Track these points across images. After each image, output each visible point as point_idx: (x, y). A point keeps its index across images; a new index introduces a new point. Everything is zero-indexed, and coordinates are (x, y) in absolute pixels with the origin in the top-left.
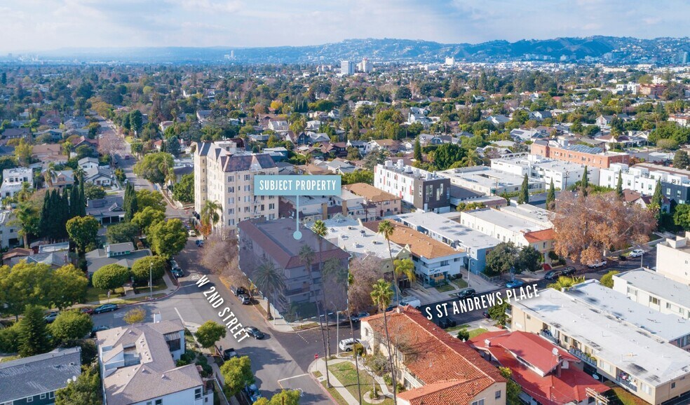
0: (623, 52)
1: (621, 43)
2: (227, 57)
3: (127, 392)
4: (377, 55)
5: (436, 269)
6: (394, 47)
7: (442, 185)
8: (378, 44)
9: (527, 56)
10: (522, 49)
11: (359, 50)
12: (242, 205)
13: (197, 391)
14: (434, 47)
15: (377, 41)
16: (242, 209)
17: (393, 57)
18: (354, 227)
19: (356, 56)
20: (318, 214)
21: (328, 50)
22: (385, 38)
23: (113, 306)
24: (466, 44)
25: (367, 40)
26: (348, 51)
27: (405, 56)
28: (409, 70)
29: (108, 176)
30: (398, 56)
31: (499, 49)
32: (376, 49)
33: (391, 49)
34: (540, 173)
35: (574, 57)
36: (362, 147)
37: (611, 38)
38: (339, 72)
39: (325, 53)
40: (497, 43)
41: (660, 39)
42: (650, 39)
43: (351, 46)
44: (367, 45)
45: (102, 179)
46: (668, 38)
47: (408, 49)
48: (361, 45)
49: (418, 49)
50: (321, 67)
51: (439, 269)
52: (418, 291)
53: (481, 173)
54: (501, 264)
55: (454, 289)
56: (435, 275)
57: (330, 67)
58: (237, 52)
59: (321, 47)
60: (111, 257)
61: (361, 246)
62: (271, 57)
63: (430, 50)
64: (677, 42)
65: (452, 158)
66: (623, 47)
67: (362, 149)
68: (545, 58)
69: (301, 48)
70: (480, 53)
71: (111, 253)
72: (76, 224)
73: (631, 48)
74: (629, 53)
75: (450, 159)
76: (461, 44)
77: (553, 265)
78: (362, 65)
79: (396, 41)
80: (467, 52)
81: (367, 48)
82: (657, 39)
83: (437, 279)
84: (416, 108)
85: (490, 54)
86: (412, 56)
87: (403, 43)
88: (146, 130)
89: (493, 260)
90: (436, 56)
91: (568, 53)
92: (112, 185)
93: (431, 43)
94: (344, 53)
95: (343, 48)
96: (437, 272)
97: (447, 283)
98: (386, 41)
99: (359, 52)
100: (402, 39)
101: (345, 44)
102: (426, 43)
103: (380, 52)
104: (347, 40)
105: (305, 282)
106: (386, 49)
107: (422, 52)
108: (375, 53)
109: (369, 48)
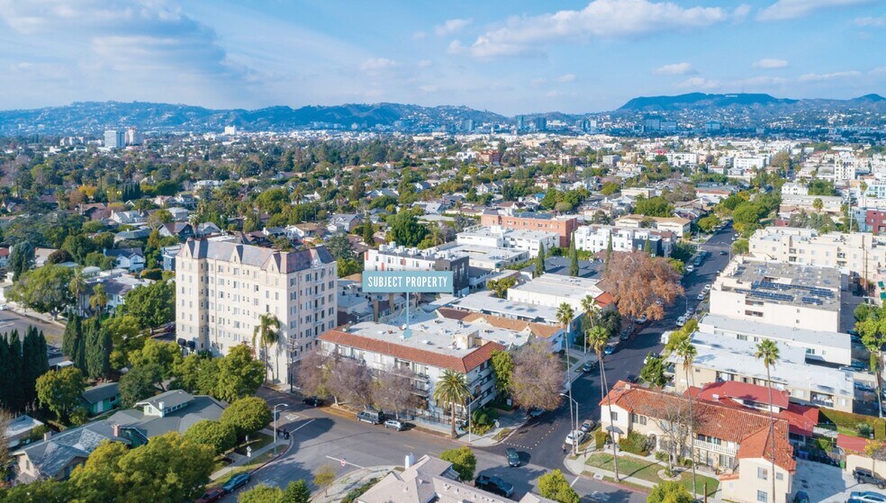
0: (411, 120)
1: (407, 111)
6: (149, 113)
7: (463, 264)
8: (125, 108)
9: (316, 125)
10: (308, 116)
11: (99, 116)
14: (202, 114)
15: (124, 105)
17: (149, 125)
19: (95, 124)
21: (50, 115)
22: (135, 102)
24: (241, 110)
25: (109, 103)
26: (81, 118)
27: (164, 124)
30: (156, 125)
31: (281, 116)
32: (124, 114)
33: (144, 115)
34: (512, 243)
35: (365, 125)
37: (397, 105)
39: (46, 120)
40: (278, 108)
41: (441, 107)
42: (432, 107)
43: (85, 111)
44: (109, 109)
46: (448, 106)
47: (167, 116)
48: (100, 110)
49: (180, 115)
59: (37, 113)
63: (198, 117)
64: (456, 110)
65: (414, 236)
66: (409, 114)
68: (336, 126)
70: (260, 121)
73: (417, 115)
74: (416, 121)
75: (413, 238)
76: (235, 110)
79: (149, 105)
80: (244, 119)
81: (110, 114)
82: (439, 107)
85: (273, 121)
86: (173, 124)
87: (160, 109)
90: (206, 124)
91: (359, 121)
93: (196, 108)
94: (76, 120)
95: (72, 113)
98: (136, 105)
99: (99, 120)
100: (159, 102)
101: (75, 108)
102: (191, 109)
103: (129, 119)
104: (78, 103)
106: (138, 116)
107: (187, 120)
108: (122, 120)
109: (112, 114)
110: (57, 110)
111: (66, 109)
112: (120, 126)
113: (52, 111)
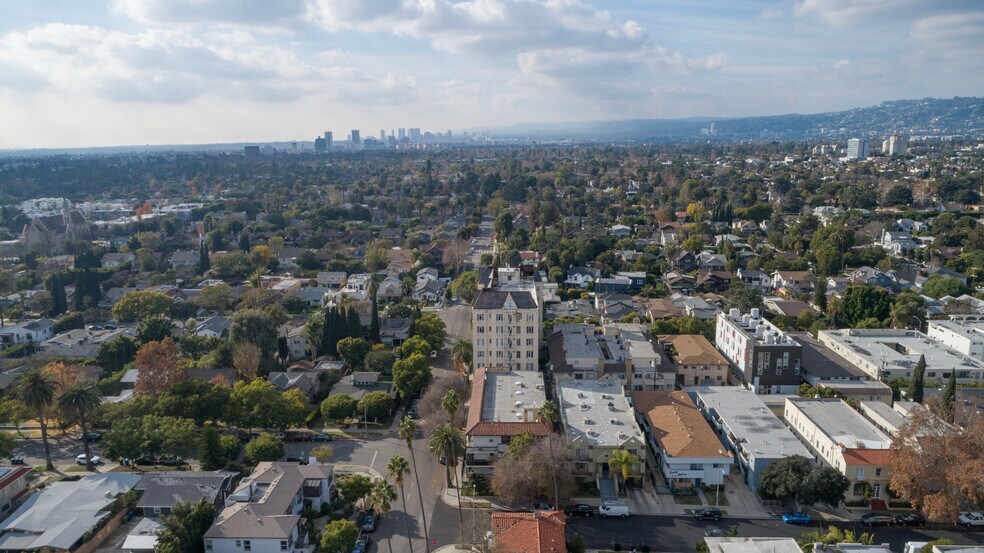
2: (705, 131)
3: (224, 526)
4: (937, 125)
5: (680, 472)
6: (970, 111)
7: (786, 354)
8: (938, 107)
11: (907, 117)
12: (494, 348)
13: (283, 543)
15: (941, 102)
16: (494, 354)
17: (963, 126)
18: (612, 395)
19: (900, 126)
20: (592, 370)
21: (854, 117)
22: (956, 97)
23: (327, 437)
25: (923, 101)
28: (974, 150)
29: (434, 292)
32: (936, 115)
33: (963, 114)
36: (758, 279)
38: (845, 155)
43: (893, 112)
44: (921, 108)
45: (428, 294)
48: (910, 110)
50: (819, 148)
51: (685, 472)
52: (648, 496)
53: (894, 340)
54: (776, 486)
55: (700, 503)
56: (681, 480)
57: (834, 147)
58: (721, 125)
59: (843, 115)
60: (354, 385)
61: (593, 423)
62: (765, 130)
67: (756, 283)
69: (812, 117)
71: (354, 381)
72: (345, 345)
75: (863, 312)
77: (891, 505)
78: (888, 144)
81: (920, 115)
83: (678, 485)
84: (909, 221)
88: (513, 237)
89: (766, 478)
92: (437, 301)
96: (682, 477)
97: (695, 494)
98: (956, 101)
99: (905, 121)
101: (884, 108)
103: (942, 119)
104: (888, 103)
105: (492, 454)
106: (954, 115)
108: (932, 121)
109: (923, 114)
110: (864, 111)
111: (874, 110)
112: (929, 129)
113: (858, 112)
